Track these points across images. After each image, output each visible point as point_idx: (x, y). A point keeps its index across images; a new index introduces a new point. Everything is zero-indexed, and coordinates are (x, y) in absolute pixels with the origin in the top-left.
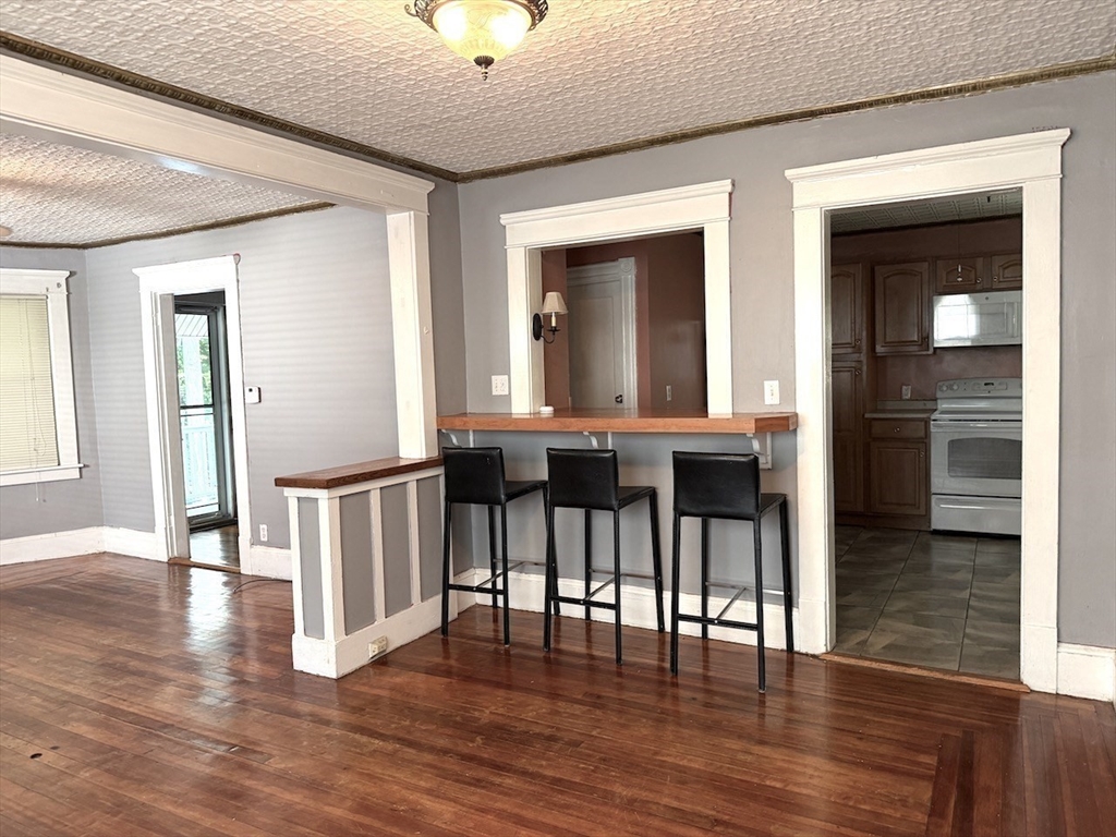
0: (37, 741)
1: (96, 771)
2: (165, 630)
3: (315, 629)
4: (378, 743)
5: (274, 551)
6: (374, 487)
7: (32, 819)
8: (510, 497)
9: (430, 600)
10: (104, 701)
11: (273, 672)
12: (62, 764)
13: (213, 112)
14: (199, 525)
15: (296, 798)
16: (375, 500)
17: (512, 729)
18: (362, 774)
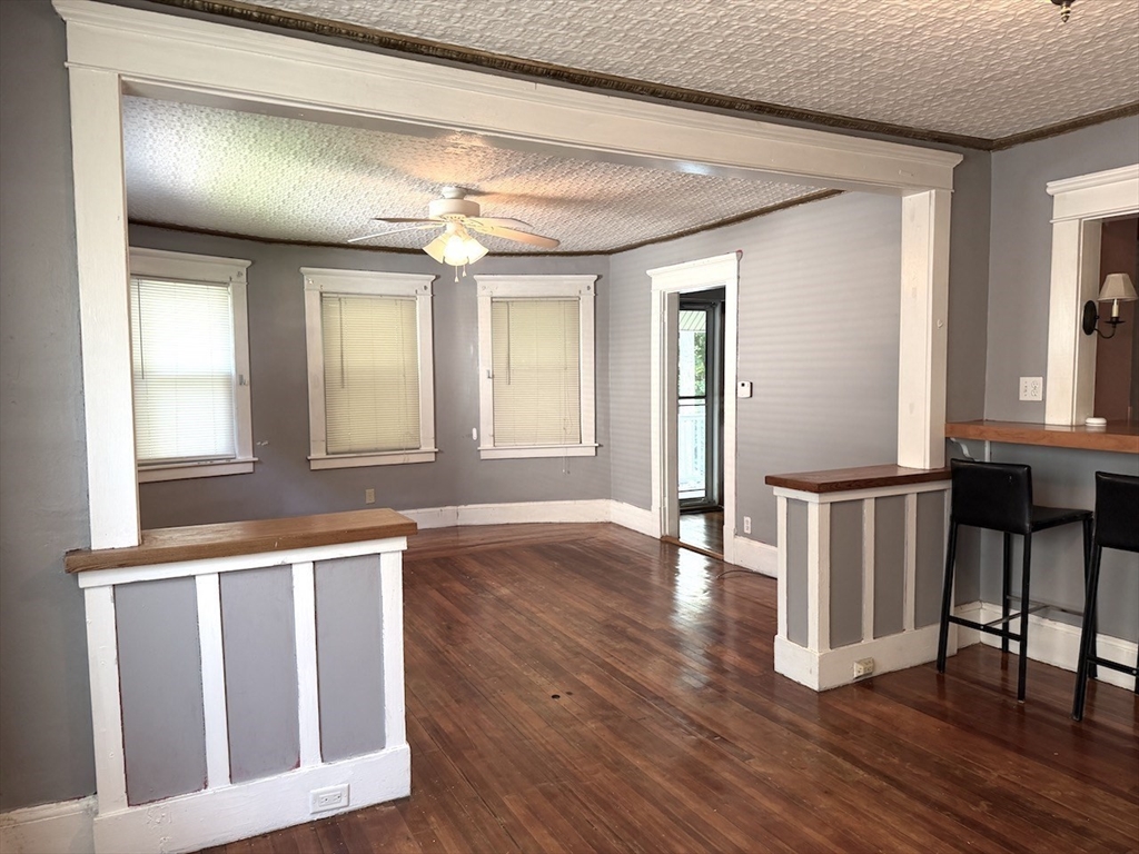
0: (557, 684)
1: (599, 724)
2: (655, 603)
3: (799, 634)
4: (861, 774)
5: (757, 544)
6: (869, 497)
7: (551, 753)
8: (1037, 527)
9: (926, 629)
10: (607, 660)
11: (752, 668)
12: (574, 710)
13: (733, 111)
14: (688, 508)
15: (774, 807)
16: (869, 510)
17: (1028, 805)
18: (843, 803)
